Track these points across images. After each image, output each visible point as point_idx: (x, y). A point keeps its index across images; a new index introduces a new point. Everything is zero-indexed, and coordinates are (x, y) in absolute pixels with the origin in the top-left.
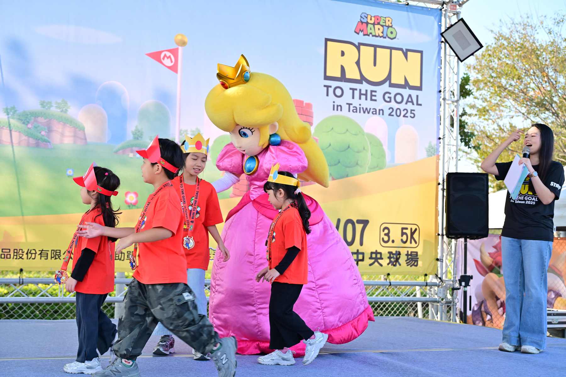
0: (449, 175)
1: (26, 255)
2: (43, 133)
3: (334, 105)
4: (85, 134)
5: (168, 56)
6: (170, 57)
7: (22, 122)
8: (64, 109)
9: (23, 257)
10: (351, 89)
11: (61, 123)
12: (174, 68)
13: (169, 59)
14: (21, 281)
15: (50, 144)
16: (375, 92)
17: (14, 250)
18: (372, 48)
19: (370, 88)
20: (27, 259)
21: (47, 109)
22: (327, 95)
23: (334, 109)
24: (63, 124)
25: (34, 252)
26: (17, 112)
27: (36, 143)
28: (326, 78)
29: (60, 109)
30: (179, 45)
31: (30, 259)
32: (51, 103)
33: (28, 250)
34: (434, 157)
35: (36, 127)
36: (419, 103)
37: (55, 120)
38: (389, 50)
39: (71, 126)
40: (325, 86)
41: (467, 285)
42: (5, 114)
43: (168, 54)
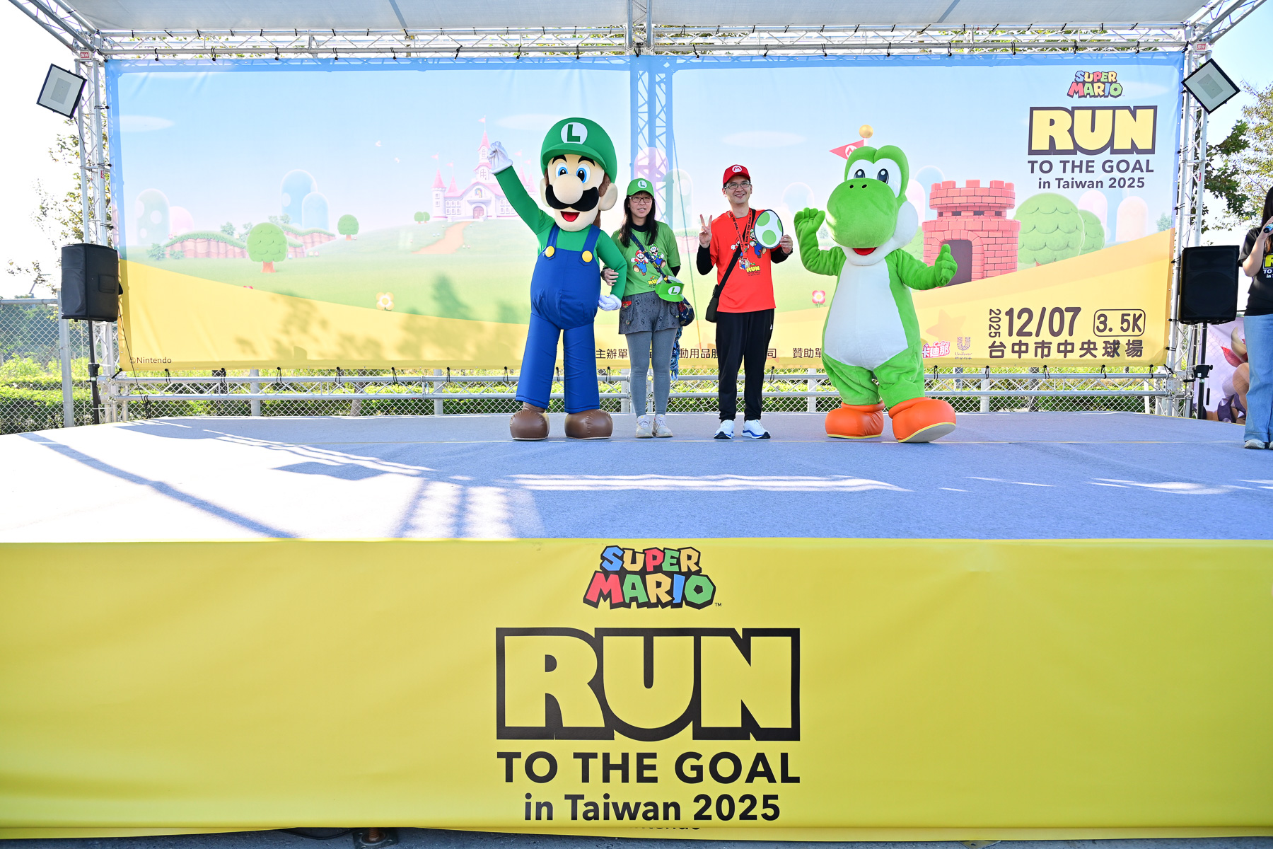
0: (1187, 250)
3: (1040, 183)
10: (1061, 162)
16: (1093, 161)
18: (1090, 111)
19: (1085, 158)
22: (1032, 172)
23: (1040, 187)
28: (1031, 152)
34: (1168, 232)
36: (1150, 169)
38: (1112, 111)
40: (1029, 162)
41: (1205, 375)
43: (853, 148)
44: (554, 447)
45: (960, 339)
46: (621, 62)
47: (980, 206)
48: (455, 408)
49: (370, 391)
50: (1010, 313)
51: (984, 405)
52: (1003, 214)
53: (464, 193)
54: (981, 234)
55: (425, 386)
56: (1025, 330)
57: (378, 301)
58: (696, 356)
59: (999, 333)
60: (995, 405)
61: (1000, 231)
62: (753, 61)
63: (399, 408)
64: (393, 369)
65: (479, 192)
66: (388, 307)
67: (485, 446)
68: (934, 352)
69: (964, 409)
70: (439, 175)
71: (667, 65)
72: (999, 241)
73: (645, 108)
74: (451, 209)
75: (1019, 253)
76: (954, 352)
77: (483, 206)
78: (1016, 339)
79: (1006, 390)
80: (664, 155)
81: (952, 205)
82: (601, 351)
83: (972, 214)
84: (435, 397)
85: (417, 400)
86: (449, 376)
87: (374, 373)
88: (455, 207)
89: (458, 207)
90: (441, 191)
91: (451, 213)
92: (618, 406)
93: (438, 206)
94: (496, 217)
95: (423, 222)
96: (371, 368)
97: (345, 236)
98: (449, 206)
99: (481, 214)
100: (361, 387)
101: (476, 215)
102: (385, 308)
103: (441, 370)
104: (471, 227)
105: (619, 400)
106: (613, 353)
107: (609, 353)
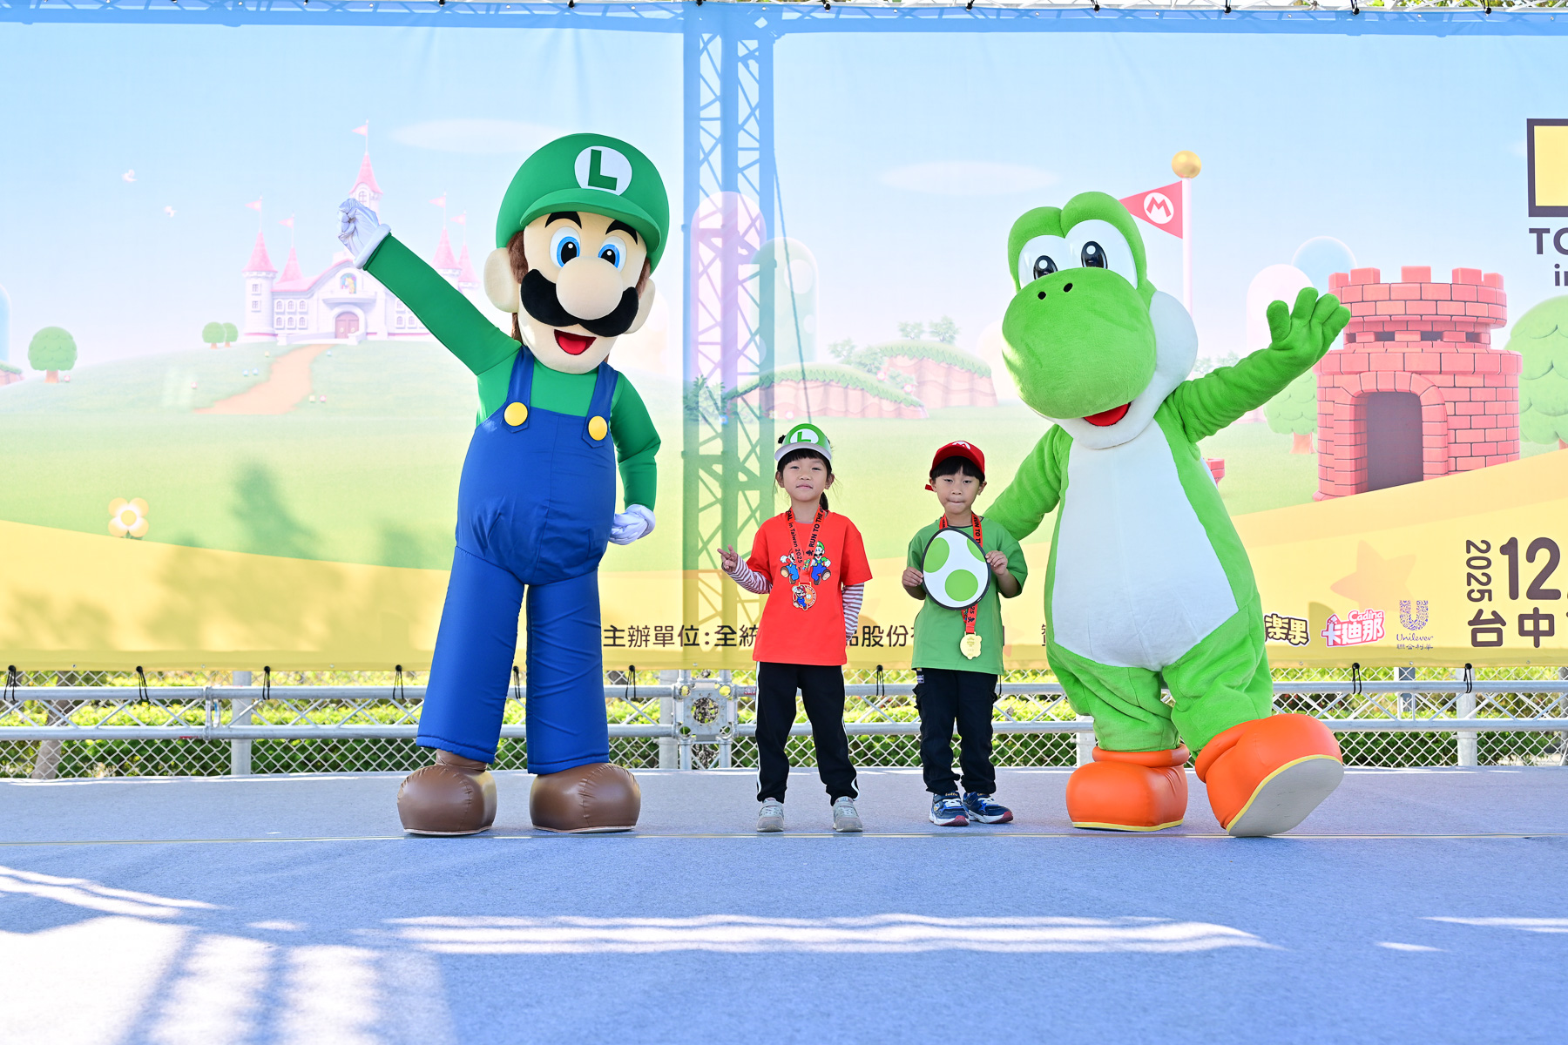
1: (888, 638)
2: (908, 388)
3: (1557, 274)
4: (992, 385)
5: (1159, 202)
6: (1163, 203)
7: (866, 369)
8: (947, 335)
9: (880, 643)
11: (942, 364)
12: (1174, 228)
13: (1162, 207)
14: (880, 689)
15: (923, 410)
20: (890, 645)
21: (913, 338)
22: (1540, 251)
23: (1558, 283)
24: (946, 366)
25: (904, 632)
26: (855, 350)
27: (896, 410)
28: (1535, 211)
29: (939, 335)
30: (1182, 177)
31: (894, 645)
32: (920, 324)
33: (892, 626)
35: (893, 378)
37: (930, 360)
39: (962, 369)
40: (1532, 231)
42: (833, 355)
43: (1159, 198)
44: (505, 850)
45: (1405, 605)
46: (664, 15)
47: (1432, 322)
48: (278, 759)
49: (86, 722)
50: (1510, 548)
51: (1466, 750)
52: (1483, 335)
53: (317, 284)
54: (1438, 379)
55: (213, 709)
56: (1544, 586)
57: (112, 517)
59: (1490, 592)
60: (1490, 751)
61: (1479, 373)
62: (944, 17)
63: (150, 759)
64: (139, 669)
65: (349, 281)
66: (132, 534)
67: (348, 850)
68: (1351, 634)
69: (1424, 758)
70: (263, 245)
71: (761, 23)
72: (1478, 395)
73: (715, 110)
74: (285, 318)
75: (1523, 420)
76: (1393, 632)
77: (358, 311)
78: (1525, 605)
79: (1510, 719)
80: (755, 209)
81: (1374, 318)
82: (615, 630)
83: (1417, 337)
84: (234, 732)
85: (191, 742)
86: (269, 686)
87: (96, 678)
88: (294, 313)
89: (301, 313)
90: (266, 278)
91: (287, 326)
92: (652, 754)
93: (258, 309)
94: (386, 334)
95: (224, 344)
96: (89, 669)
97: (45, 372)
98: (282, 311)
99: (353, 329)
100: (63, 711)
101: (342, 330)
102: (128, 533)
103: (250, 673)
104: (329, 356)
105: (655, 741)
106: (642, 636)
107: (632, 636)
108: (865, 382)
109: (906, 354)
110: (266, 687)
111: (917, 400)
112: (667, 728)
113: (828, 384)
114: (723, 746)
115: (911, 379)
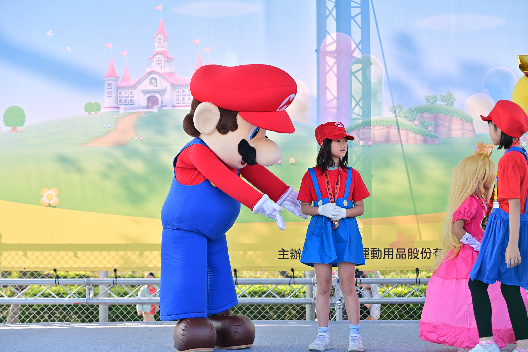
1: (421, 254)
2: (430, 129)
4: (473, 126)
7: (409, 119)
8: (450, 101)
9: (418, 257)
11: (447, 116)
14: (418, 281)
15: (438, 140)
17: (409, 249)
20: (422, 258)
21: (432, 103)
24: (449, 117)
25: (429, 252)
26: (403, 110)
27: (424, 140)
29: (446, 101)
31: (425, 258)
32: (436, 96)
33: (423, 249)
35: (422, 123)
37: (441, 114)
39: (458, 118)
42: (392, 112)
48: (122, 313)
53: (139, 82)
55: (90, 290)
57: (42, 197)
58: (391, 256)
63: (61, 313)
64: (55, 270)
65: (154, 81)
66: (52, 205)
70: (112, 64)
77: (158, 96)
82: (284, 251)
84: (100, 301)
85: (80, 305)
86: (116, 278)
87: (36, 274)
88: (128, 97)
89: (131, 97)
90: (114, 80)
91: (124, 103)
92: (302, 312)
93: (111, 95)
94: (171, 106)
95: (94, 113)
96: (32, 270)
97: (11, 128)
98: (122, 96)
99: (155, 104)
100: (20, 290)
101: (150, 105)
102: (50, 204)
103: (107, 272)
104: (144, 117)
105: (304, 306)
106: (297, 254)
107: (292, 254)
108: (408, 125)
109: (428, 111)
110: (115, 279)
111: (435, 134)
112: (310, 300)
113: (389, 127)
114: (338, 309)
115: (432, 124)
